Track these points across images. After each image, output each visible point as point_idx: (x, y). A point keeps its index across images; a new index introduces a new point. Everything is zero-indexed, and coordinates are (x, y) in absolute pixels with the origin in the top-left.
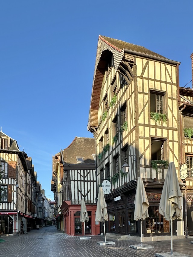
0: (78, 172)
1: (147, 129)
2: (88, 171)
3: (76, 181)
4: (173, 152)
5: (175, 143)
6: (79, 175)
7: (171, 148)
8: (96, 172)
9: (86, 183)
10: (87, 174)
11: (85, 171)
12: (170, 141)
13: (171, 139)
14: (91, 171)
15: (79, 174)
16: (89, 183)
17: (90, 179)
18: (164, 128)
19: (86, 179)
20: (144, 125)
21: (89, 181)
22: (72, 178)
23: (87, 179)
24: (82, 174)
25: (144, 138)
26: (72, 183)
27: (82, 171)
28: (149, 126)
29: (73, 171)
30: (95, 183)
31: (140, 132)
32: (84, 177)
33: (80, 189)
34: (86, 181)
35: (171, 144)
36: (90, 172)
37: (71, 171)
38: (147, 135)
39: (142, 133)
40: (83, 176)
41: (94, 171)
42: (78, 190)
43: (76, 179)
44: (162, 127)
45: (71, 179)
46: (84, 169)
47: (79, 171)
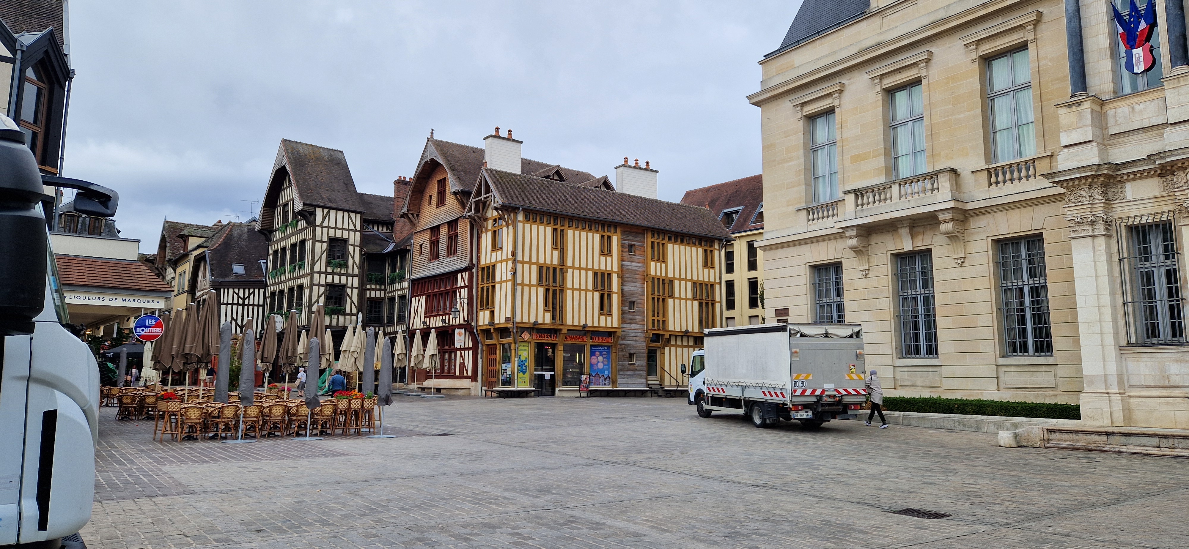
0: (234, 292)
1: (323, 276)
2: (252, 290)
3: (230, 304)
4: (351, 298)
5: (354, 290)
6: (236, 296)
7: (350, 294)
8: (265, 293)
9: (246, 307)
10: (250, 294)
11: (247, 291)
12: (349, 287)
13: (349, 285)
14: (257, 291)
15: (235, 294)
16: (251, 308)
17: (254, 303)
18: (343, 275)
19: (246, 302)
20: (320, 273)
21: (251, 305)
22: (224, 300)
23: (249, 302)
24: (241, 295)
25: (319, 285)
26: (223, 307)
27: (241, 291)
28: (326, 273)
29: (226, 290)
30: (261, 308)
31: (315, 279)
32: (244, 299)
33: (234, 316)
34: (246, 305)
35: (349, 291)
36: (254, 292)
37: (222, 290)
38: (323, 282)
39: (316, 280)
40: (242, 297)
41: (262, 291)
42: (232, 318)
43: (230, 302)
44: (340, 274)
45: (222, 301)
46: (244, 287)
47: (236, 290)
